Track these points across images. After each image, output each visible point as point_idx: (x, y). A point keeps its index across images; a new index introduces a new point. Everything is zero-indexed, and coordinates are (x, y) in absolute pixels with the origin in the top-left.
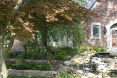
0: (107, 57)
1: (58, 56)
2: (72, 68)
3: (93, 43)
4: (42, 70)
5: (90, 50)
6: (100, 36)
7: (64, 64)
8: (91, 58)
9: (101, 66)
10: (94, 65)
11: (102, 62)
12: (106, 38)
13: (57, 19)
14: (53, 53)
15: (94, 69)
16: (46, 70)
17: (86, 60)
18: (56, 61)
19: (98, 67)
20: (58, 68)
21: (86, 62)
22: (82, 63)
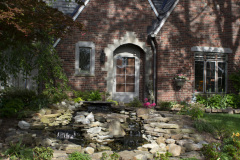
0: (106, 112)
1: (7, 112)
2: (34, 135)
3: (78, 84)
5: (73, 97)
6: (93, 69)
7: (18, 128)
8: (74, 115)
9: (95, 130)
10: (80, 128)
11: (96, 121)
12: (105, 73)
15: (79, 135)
17: (62, 118)
19: (88, 131)
20: (6, 137)
21: (65, 122)
22: (56, 124)
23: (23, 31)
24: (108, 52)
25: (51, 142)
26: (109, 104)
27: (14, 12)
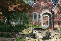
0: (41, 30)
1: (16, 30)
2: (23, 36)
3: (34, 23)
4: (7, 37)
5: (32, 26)
6: (37, 19)
7: (19, 34)
8: (33, 31)
9: (38, 35)
10: (34, 34)
11: (38, 32)
12: (41, 20)
13: (14, 10)
14: (13, 28)
16: (9, 37)
17: (30, 32)
18: (14, 32)
19: (36, 35)
20: (16, 36)
21: (30, 33)
22: (28, 33)
23: (20, 10)
24: (41, 15)
25: (27, 38)
26: (41, 28)
27: (18, 5)
